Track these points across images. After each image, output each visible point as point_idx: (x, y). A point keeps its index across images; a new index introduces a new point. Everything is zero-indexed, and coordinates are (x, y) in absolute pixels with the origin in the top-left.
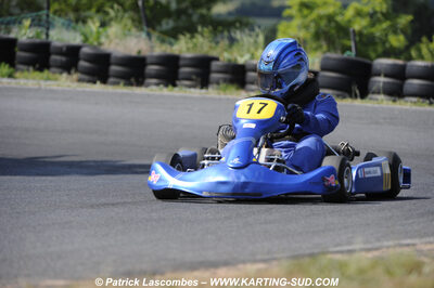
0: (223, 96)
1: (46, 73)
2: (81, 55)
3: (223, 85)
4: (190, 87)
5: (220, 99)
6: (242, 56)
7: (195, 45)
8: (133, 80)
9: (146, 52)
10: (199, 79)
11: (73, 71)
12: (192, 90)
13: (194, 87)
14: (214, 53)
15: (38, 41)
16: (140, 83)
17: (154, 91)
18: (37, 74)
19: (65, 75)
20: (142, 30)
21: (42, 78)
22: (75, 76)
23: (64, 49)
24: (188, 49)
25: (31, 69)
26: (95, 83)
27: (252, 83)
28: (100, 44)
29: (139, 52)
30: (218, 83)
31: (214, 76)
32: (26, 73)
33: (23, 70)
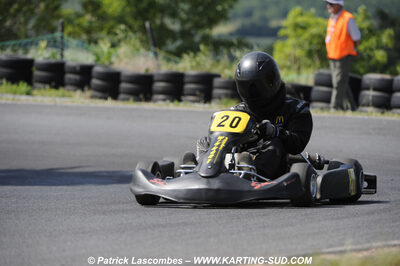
1: (61, 91)
2: (94, 74)
3: (224, 100)
4: (194, 102)
7: (198, 64)
8: (141, 96)
9: (153, 70)
10: (203, 95)
11: (86, 88)
12: (197, 105)
13: (198, 101)
14: (215, 71)
15: (53, 61)
16: (148, 98)
17: (160, 106)
18: (53, 91)
19: (79, 92)
20: (149, 49)
21: (58, 96)
22: (89, 93)
23: (78, 69)
24: (192, 67)
25: (47, 87)
26: (106, 99)
28: (111, 63)
29: (147, 70)
30: (220, 98)
31: (216, 92)
32: (43, 91)
33: (39, 89)
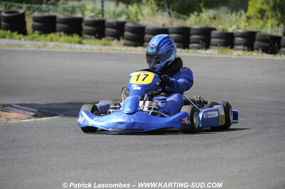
0: (221, 56)
1: (104, 40)
2: (126, 28)
3: (221, 47)
4: (198, 48)
5: (220, 58)
6: (231, 27)
9: (168, 25)
10: (205, 44)
11: (121, 39)
12: (200, 51)
13: (201, 48)
14: (213, 25)
15: (97, 19)
18: (98, 41)
19: (115, 41)
20: (165, 10)
21: (101, 44)
22: (122, 41)
23: (115, 24)
24: (196, 23)
25: (93, 37)
26: (136, 46)
27: (240, 45)
28: (138, 20)
29: (164, 25)
30: (216, 45)
31: (213, 40)
32: (90, 41)
33: (87, 38)
